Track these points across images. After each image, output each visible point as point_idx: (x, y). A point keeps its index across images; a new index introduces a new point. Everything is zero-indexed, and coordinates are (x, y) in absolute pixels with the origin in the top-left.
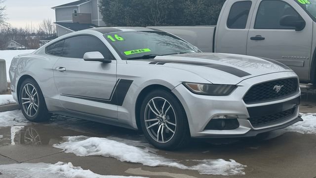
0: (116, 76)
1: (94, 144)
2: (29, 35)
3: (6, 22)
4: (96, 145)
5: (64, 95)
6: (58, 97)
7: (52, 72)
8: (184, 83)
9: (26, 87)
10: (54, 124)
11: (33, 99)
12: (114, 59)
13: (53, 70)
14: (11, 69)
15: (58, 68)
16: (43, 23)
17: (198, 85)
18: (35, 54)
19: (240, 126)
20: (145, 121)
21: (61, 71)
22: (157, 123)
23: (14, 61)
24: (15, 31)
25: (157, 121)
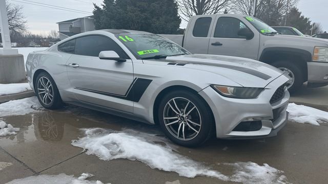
0: (133, 74)
1: (114, 141)
2: (43, 39)
3: (28, 30)
4: (117, 143)
5: (77, 88)
6: (72, 90)
7: (65, 68)
8: (212, 86)
9: (41, 79)
10: (69, 112)
11: (48, 89)
12: (129, 58)
13: (66, 66)
14: (27, 62)
15: (71, 65)
16: (51, 32)
17: (228, 88)
18: (48, 51)
19: (263, 127)
20: (164, 118)
21: (74, 67)
22: (177, 121)
23: (30, 56)
24: (34, 36)
25: (177, 119)
